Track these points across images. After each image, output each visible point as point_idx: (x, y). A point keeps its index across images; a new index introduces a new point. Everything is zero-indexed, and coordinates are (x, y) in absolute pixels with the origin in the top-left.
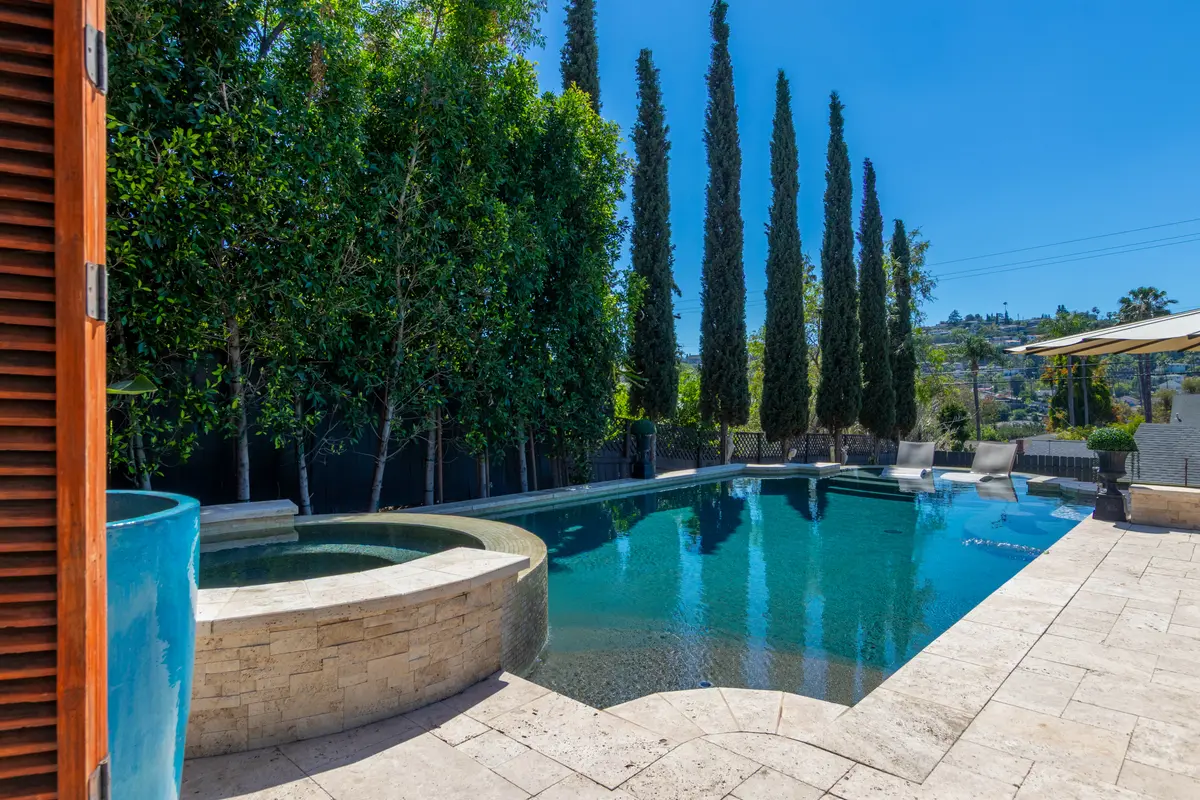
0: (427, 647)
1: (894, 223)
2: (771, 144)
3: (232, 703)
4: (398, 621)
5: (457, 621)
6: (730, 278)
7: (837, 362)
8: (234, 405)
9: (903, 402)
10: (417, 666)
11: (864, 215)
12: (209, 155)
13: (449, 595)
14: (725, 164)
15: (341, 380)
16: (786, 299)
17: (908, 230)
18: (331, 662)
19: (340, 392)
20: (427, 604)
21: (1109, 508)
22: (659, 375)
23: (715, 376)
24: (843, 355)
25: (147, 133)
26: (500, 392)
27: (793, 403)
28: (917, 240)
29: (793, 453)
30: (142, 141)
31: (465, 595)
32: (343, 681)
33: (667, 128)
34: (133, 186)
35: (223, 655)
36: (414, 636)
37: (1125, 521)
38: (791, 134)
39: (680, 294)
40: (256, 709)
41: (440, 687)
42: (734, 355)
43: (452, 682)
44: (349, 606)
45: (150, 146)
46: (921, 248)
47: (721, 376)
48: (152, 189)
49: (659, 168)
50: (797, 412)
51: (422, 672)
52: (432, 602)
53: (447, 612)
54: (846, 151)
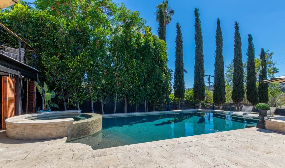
0: (49, 131)
1: (261, 49)
2: (216, 36)
3: (23, 134)
4: (44, 126)
5: (55, 128)
6: (200, 68)
7: (237, 86)
8: (87, 96)
9: (263, 95)
10: (47, 133)
11: (248, 49)
12: (81, 59)
13: (53, 124)
14: (198, 43)
15: (104, 92)
16: (218, 72)
17: (265, 51)
18: (34, 131)
19: (105, 94)
20: (49, 125)
21: (260, 125)
22: (179, 90)
23: (196, 90)
24: (238, 84)
25: (72, 57)
26: (136, 94)
27: (220, 96)
28: (269, 52)
29: (221, 107)
30: (72, 58)
31: (57, 124)
32: (35, 133)
33: (182, 38)
34: (71, 65)
35: (22, 127)
36: (46, 129)
37: (265, 128)
38: (220, 33)
39: (187, 73)
40: (25, 135)
41: (52, 137)
42: (201, 85)
43: (54, 136)
44: (36, 123)
45: (73, 59)
46: (271, 55)
47: (197, 90)
48: (73, 65)
49: (180, 47)
50: (222, 98)
51: (48, 134)
52: (50, 124)
53: (53, 126)
54: (239, 34)
